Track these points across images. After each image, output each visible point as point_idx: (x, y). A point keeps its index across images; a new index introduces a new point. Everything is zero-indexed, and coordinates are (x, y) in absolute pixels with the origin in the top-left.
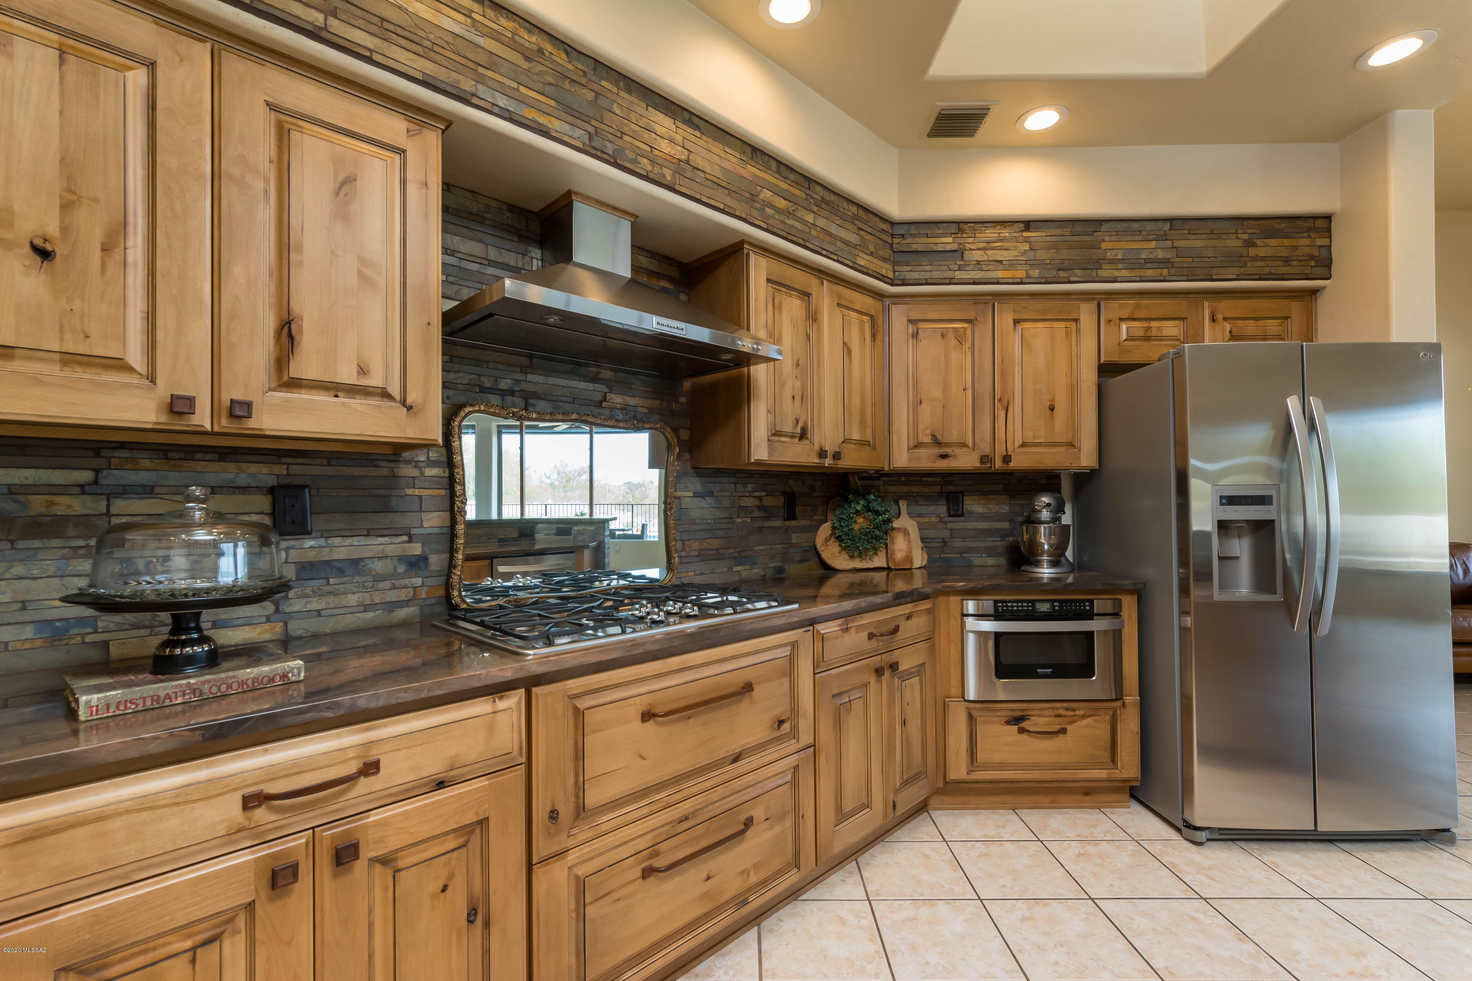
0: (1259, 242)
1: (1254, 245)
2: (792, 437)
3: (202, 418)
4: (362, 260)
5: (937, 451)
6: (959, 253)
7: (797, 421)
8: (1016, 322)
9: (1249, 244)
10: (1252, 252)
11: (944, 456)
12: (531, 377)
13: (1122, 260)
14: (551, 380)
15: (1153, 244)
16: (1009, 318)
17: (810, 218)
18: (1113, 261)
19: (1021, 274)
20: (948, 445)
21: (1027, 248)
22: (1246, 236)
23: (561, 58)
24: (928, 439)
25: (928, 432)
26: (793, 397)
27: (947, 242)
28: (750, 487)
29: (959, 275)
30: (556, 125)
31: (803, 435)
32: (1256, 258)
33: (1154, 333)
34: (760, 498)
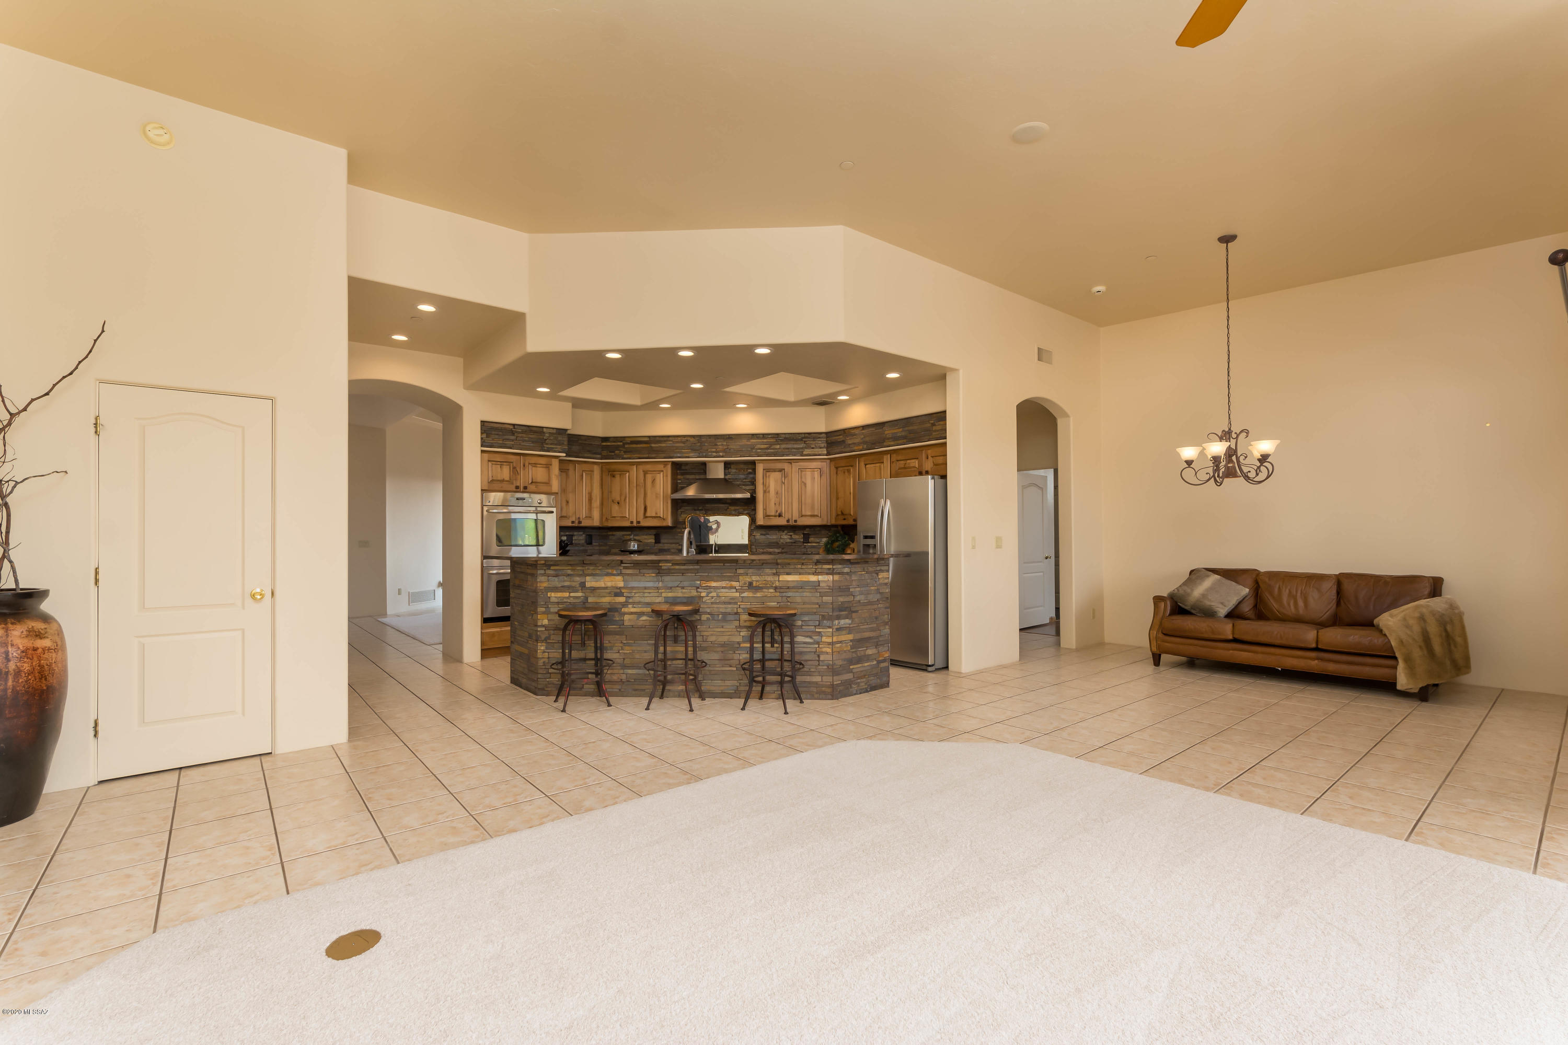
0: (937, 424)
1: (935, 425)
2: (775, 516)
3: (635, 524)
4: (656, 494)
5: (842, 517)
6: (844, 442)
7: (777, 511)
8: (866, 465)
9: (933, 425)
10: (934, 428)
11: (845, 519)
12: (707, 505)
13: (892, 438)
14: (713, 505)
15: (901, 430)
16: (862, 464)
17: (778, 447)
18: (888, 439)
19: (861, 447)
20: (846, 515)
21: (863, 437)
22: (932, 422)
23: (692, 440)
24: (840, 513)
25: (840, 510)
26: (775, 504)
27: (841, 438)
28: (786, 532)
29: (844, 450)
30: (692, 454)
31: (780, 515)
32: (935, 431)
33: (907, 466)
34: (791, 535)
